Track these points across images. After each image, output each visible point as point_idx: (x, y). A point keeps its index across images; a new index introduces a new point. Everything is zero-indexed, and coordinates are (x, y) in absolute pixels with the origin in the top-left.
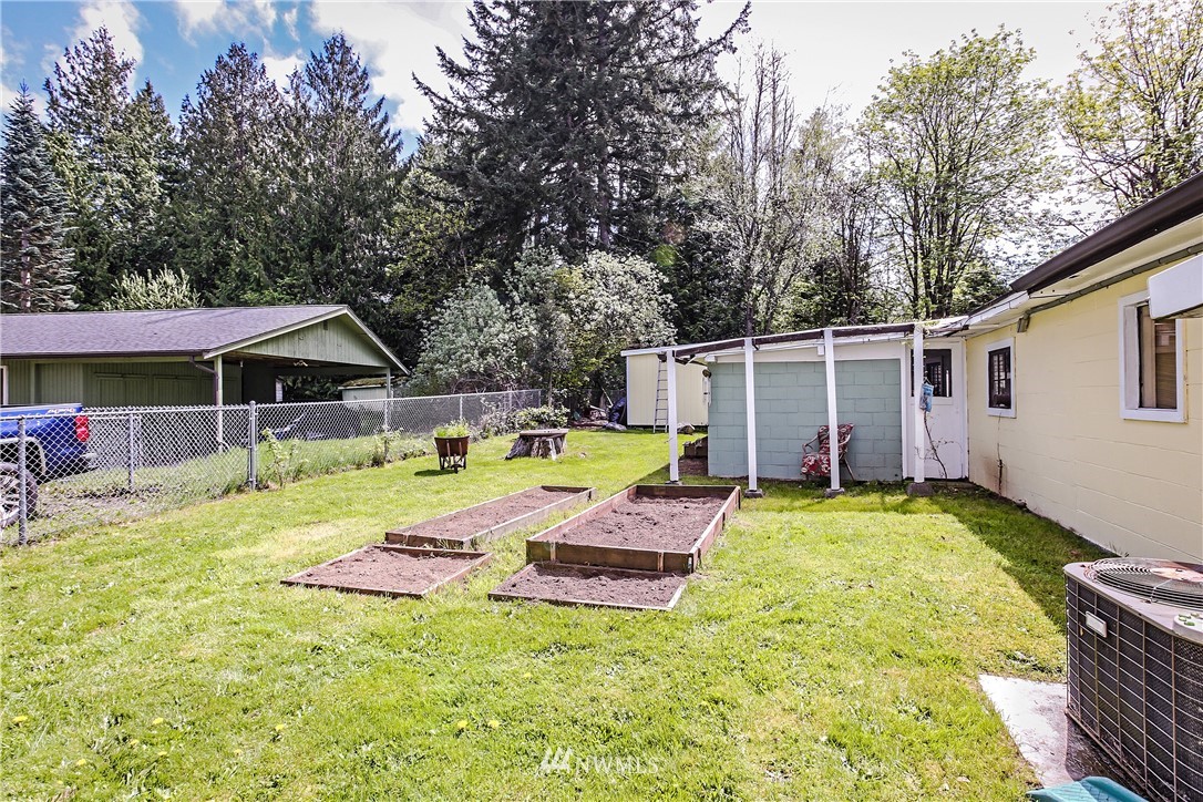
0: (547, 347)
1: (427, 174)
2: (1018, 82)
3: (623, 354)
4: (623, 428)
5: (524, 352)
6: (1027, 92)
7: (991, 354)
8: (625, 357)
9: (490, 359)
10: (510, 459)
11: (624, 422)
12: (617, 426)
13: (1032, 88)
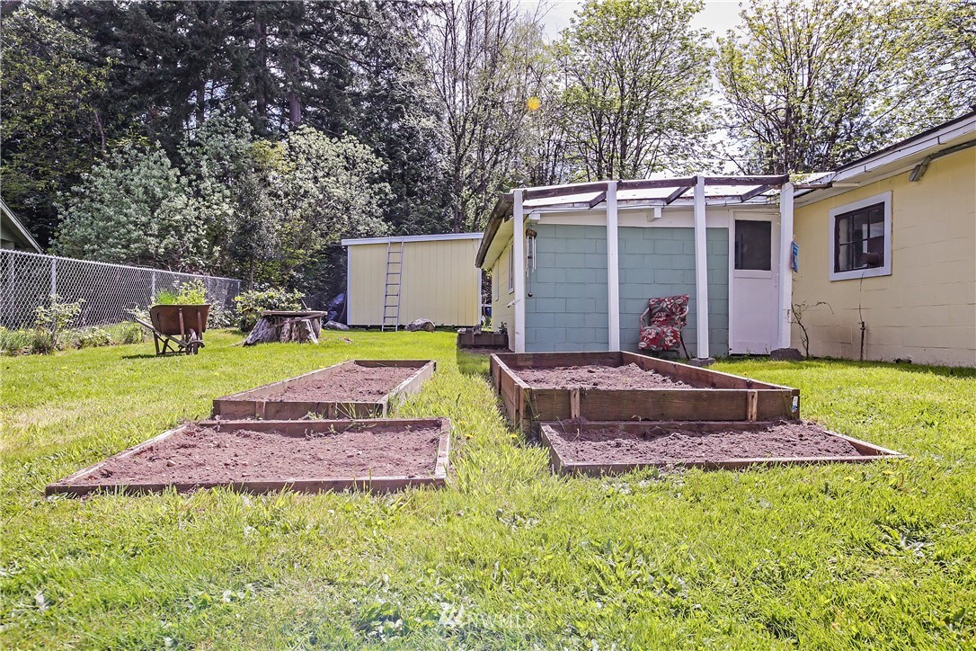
0: (247, 230)
1: (44, 19)
2: (688, 30)
3: (344, 242)
4: (345, 326)
5: (216, 236)
6: (696, 39)
7: (838, 218)
8: (346, 247)
9: (171, 240)
10: (250, 345)
11: (344, 322)
12: (339, 325)
13: (700, 37)
